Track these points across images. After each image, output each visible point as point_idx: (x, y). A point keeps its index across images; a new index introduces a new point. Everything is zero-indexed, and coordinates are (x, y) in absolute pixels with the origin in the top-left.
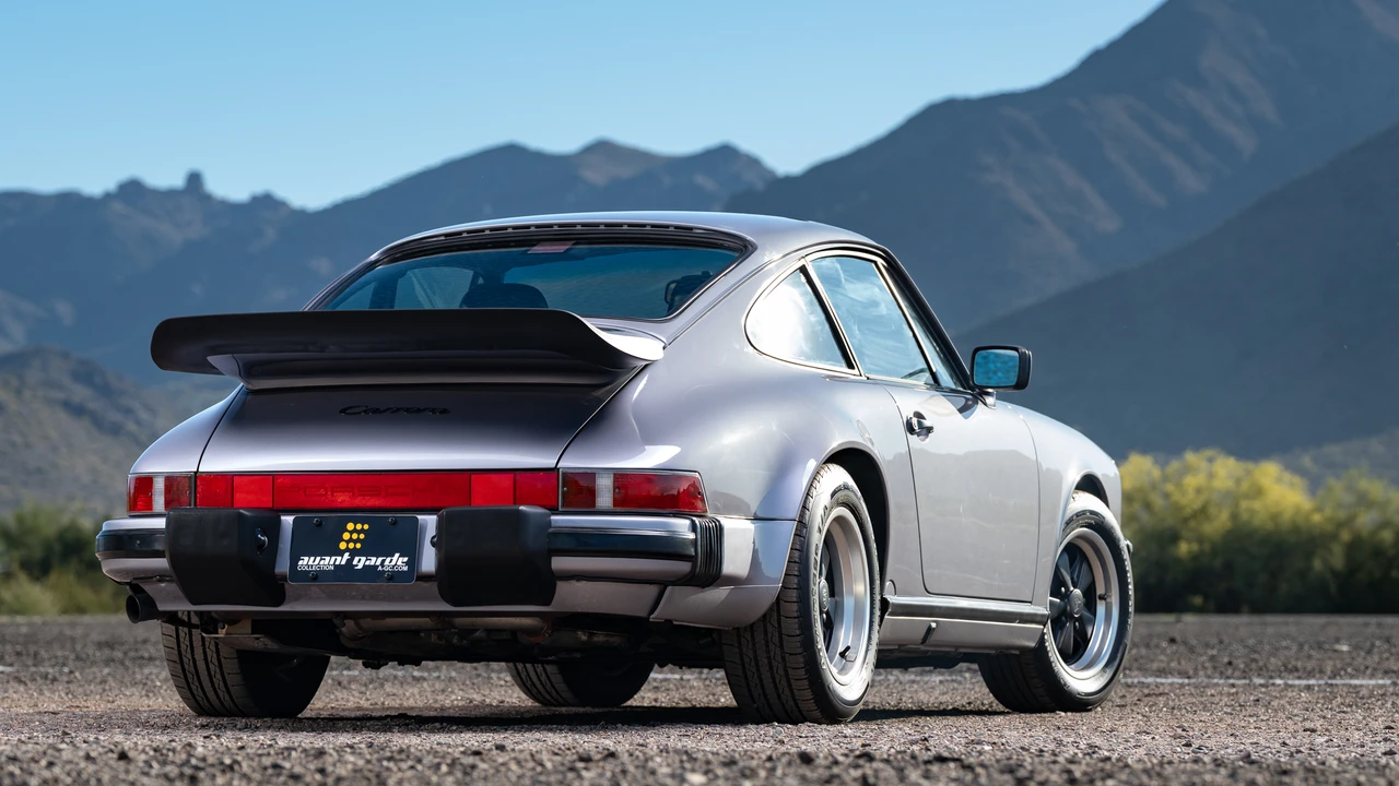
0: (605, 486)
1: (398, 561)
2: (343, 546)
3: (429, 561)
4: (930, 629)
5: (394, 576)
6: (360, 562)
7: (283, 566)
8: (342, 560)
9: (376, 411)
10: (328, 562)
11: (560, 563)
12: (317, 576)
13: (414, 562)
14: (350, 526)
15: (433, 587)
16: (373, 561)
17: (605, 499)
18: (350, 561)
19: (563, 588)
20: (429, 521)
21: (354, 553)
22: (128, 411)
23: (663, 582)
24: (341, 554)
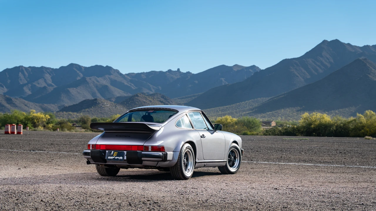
0: (150, 147)
1: (121, 158)
2: (114, 155)
3: (125, 158)
4: (205, 165)
5: (121, 160)
6: (116, 158)
7: (106, 158)
8: (114, 157)
9: (121, 136)
10: (112, 158)
11: (143, 159)
12: (110, 159)
13: (123, 158)
14: (115, 153)
15: (126, 161)
16: (118, 158)
17: (150, 150)
18: (115, 158)
19: (144, 162)
20: (125, 152)
21: (115, 156)
22: (169, 102)
23: (158, 161)
24: (114, 156)
